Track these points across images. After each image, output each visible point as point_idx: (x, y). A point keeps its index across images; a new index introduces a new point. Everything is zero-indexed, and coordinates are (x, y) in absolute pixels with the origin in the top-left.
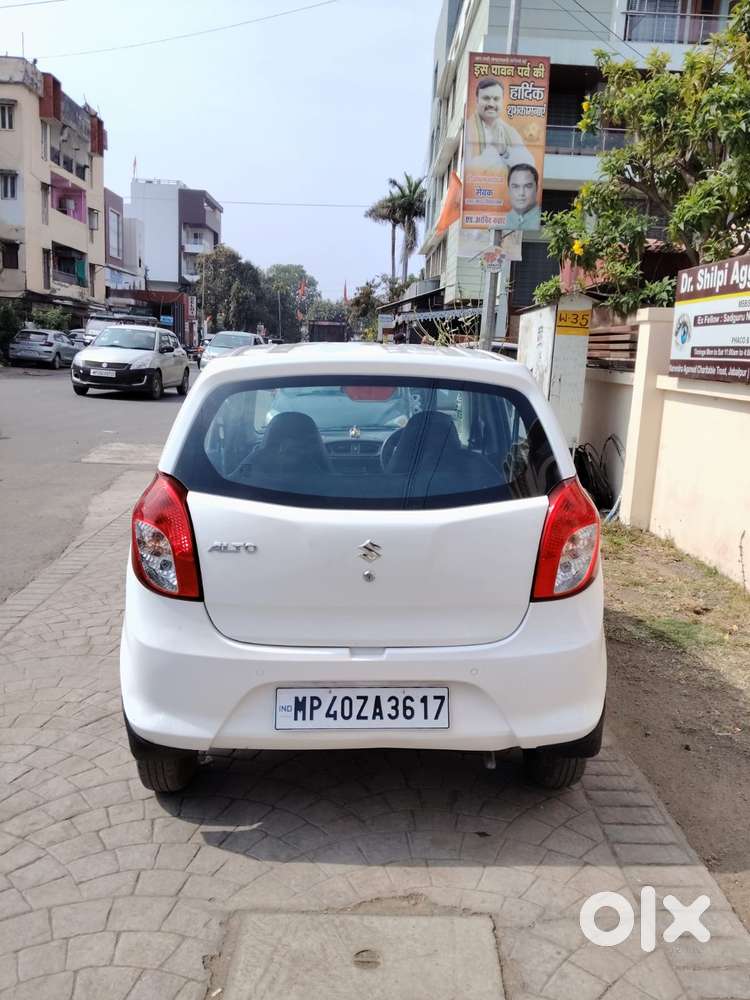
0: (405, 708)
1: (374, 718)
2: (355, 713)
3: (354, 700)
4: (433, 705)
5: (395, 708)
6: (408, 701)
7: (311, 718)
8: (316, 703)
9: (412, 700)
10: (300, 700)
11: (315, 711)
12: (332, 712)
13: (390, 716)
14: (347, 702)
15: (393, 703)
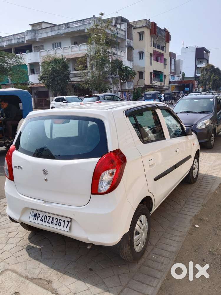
0: (59, 223)
1: (51, 224)
2: (47, 221)
3: (47, 217)
4: (66, 223)
5: (57, 222)
6: (60, 221)
7: (37, 220)
8: (39, 216)
10: (36, 214)
11: (38, 218)
12: (42, 219)
13: (55, 224)
14: (46, 217)
15: (56, 220)
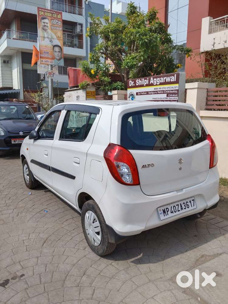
0: (187, 205)
1: (181, 210)
2: (177, 210)
3: (176, 206)
4: (192, 202)
5: (185, 206)
7: (168, 215)
8: (168, 210)
9: (188, 202)
10: (164, 210)
12: (172, 211)
13: (184, 208)
14: (174, 207)
15: (184, 204)
